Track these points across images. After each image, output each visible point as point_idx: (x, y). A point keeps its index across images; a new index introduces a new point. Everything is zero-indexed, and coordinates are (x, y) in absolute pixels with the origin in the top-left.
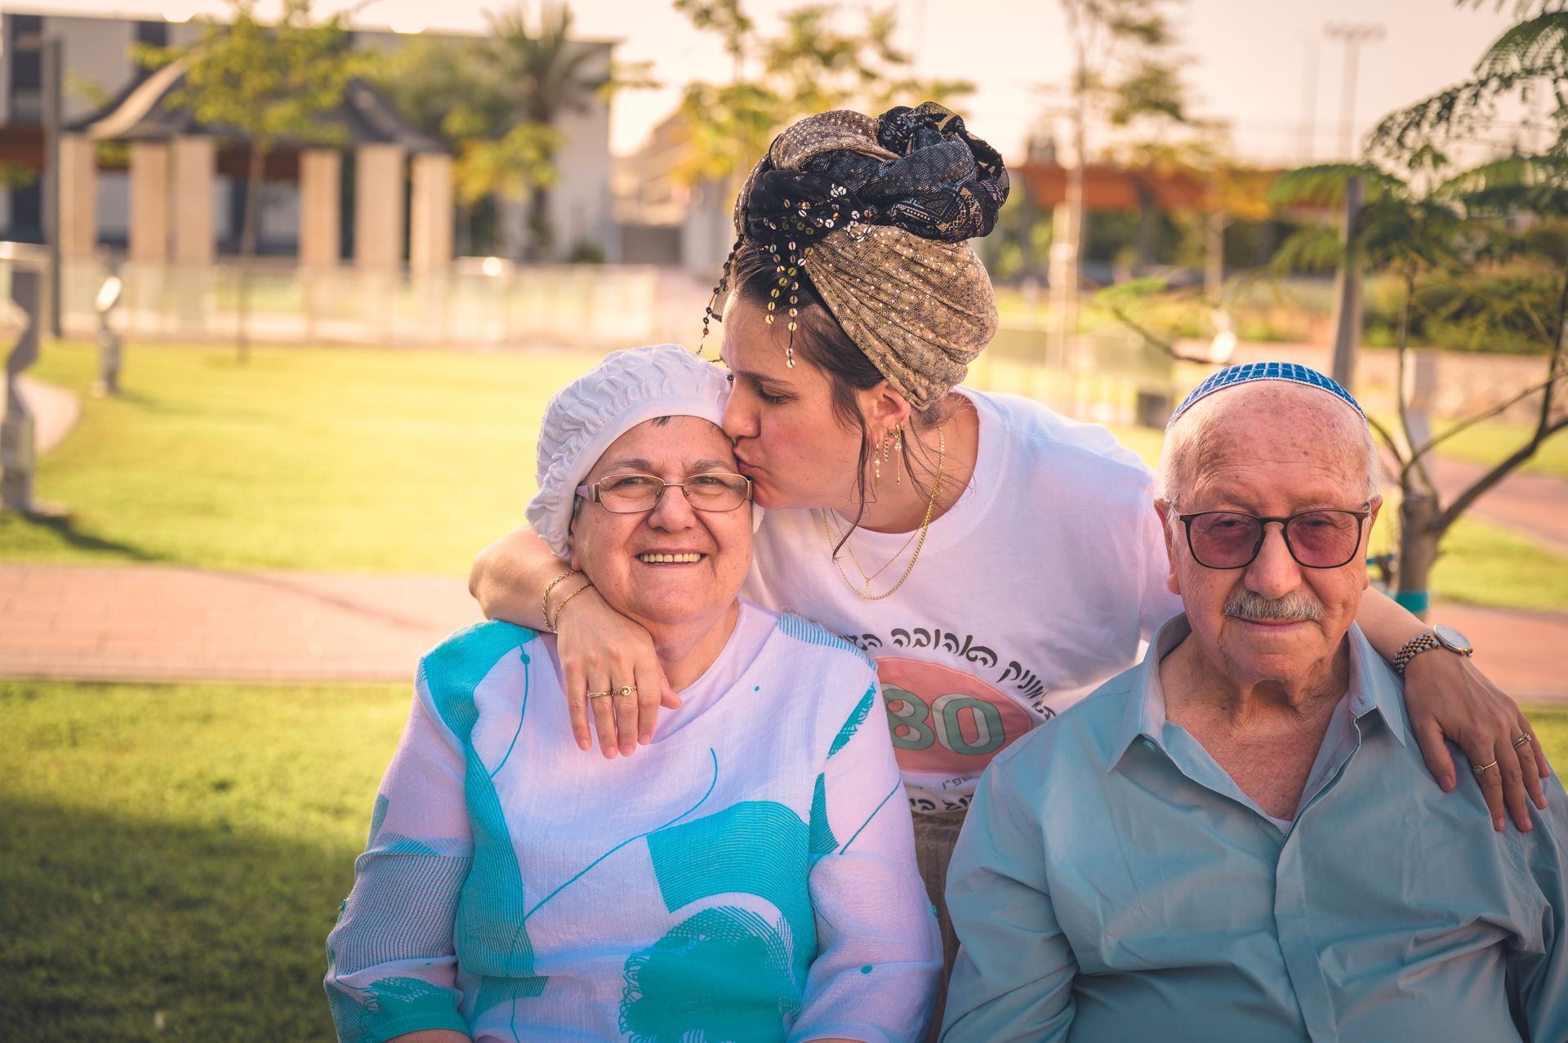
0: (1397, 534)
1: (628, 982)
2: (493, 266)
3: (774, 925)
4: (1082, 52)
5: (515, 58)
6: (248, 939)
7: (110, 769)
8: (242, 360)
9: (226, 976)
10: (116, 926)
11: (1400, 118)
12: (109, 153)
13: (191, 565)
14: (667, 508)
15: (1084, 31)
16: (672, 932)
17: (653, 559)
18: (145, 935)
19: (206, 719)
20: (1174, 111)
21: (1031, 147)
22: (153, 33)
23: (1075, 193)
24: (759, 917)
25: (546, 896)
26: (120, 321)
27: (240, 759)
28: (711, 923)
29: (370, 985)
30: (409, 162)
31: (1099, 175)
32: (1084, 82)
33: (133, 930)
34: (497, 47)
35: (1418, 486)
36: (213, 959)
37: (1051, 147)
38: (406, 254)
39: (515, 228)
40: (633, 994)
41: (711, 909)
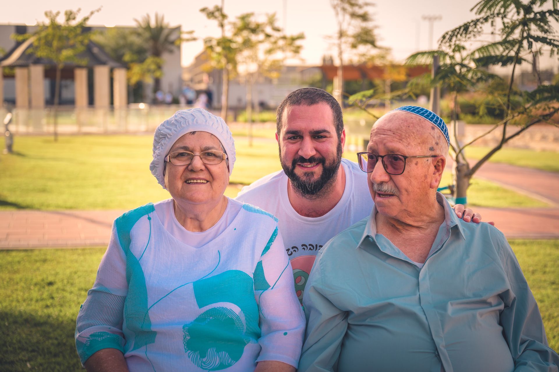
0: (455, 177)
1: (185, 333)
2: (142, 106)
3: (238, 314)
4: (340, 24)
5: (147, 35)
6: (61, 336)
7: (11, 279)
8: (56, 140)
9: (52, 349)
10: (13, 333)
11: (450, 33)
12: (7, 71)
13: (38, 209)
14: (194, 162)
15: (341, 17)
16: (200, 316)
17: (190, 182)
18: (24, 336)
19: (45, 261)
20: (373, 43)
21: (324, 60)
22: (21, 30)
23: (340, 73)
24: (232, 311)
25: (156, 302)
26: (13, 128)
27: (57, 274)
28: (214, 313)
29: (90, 336)
30: (112, 71)
31: (348, 68)
32: (342, 34)
33: (19, 334)
34: (140, 31)
35: (461, 161)
36: (48, 343)
37: (331, 60)
38: (112, 102)
39: (149, 92)
40: (187, 337)
41: (215, 308)
